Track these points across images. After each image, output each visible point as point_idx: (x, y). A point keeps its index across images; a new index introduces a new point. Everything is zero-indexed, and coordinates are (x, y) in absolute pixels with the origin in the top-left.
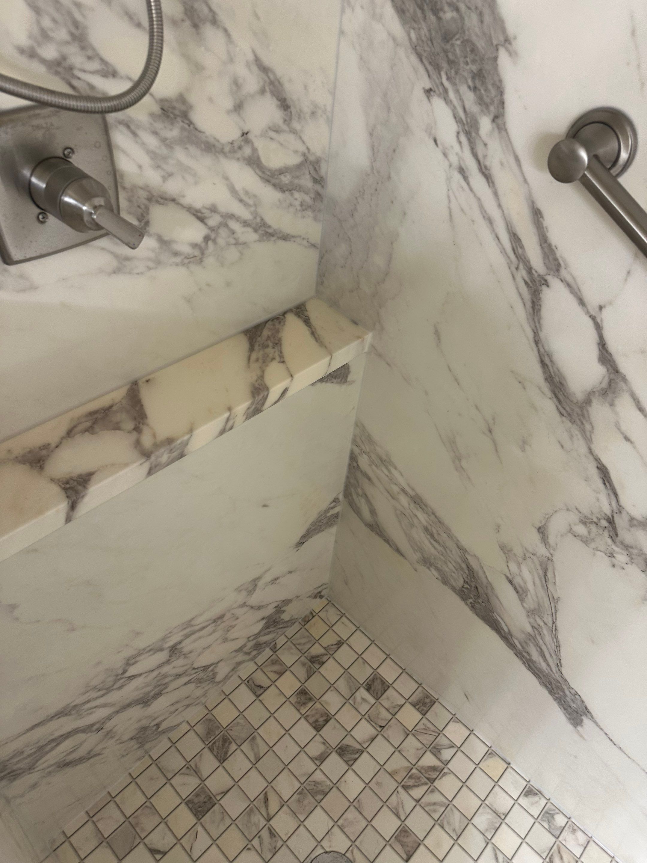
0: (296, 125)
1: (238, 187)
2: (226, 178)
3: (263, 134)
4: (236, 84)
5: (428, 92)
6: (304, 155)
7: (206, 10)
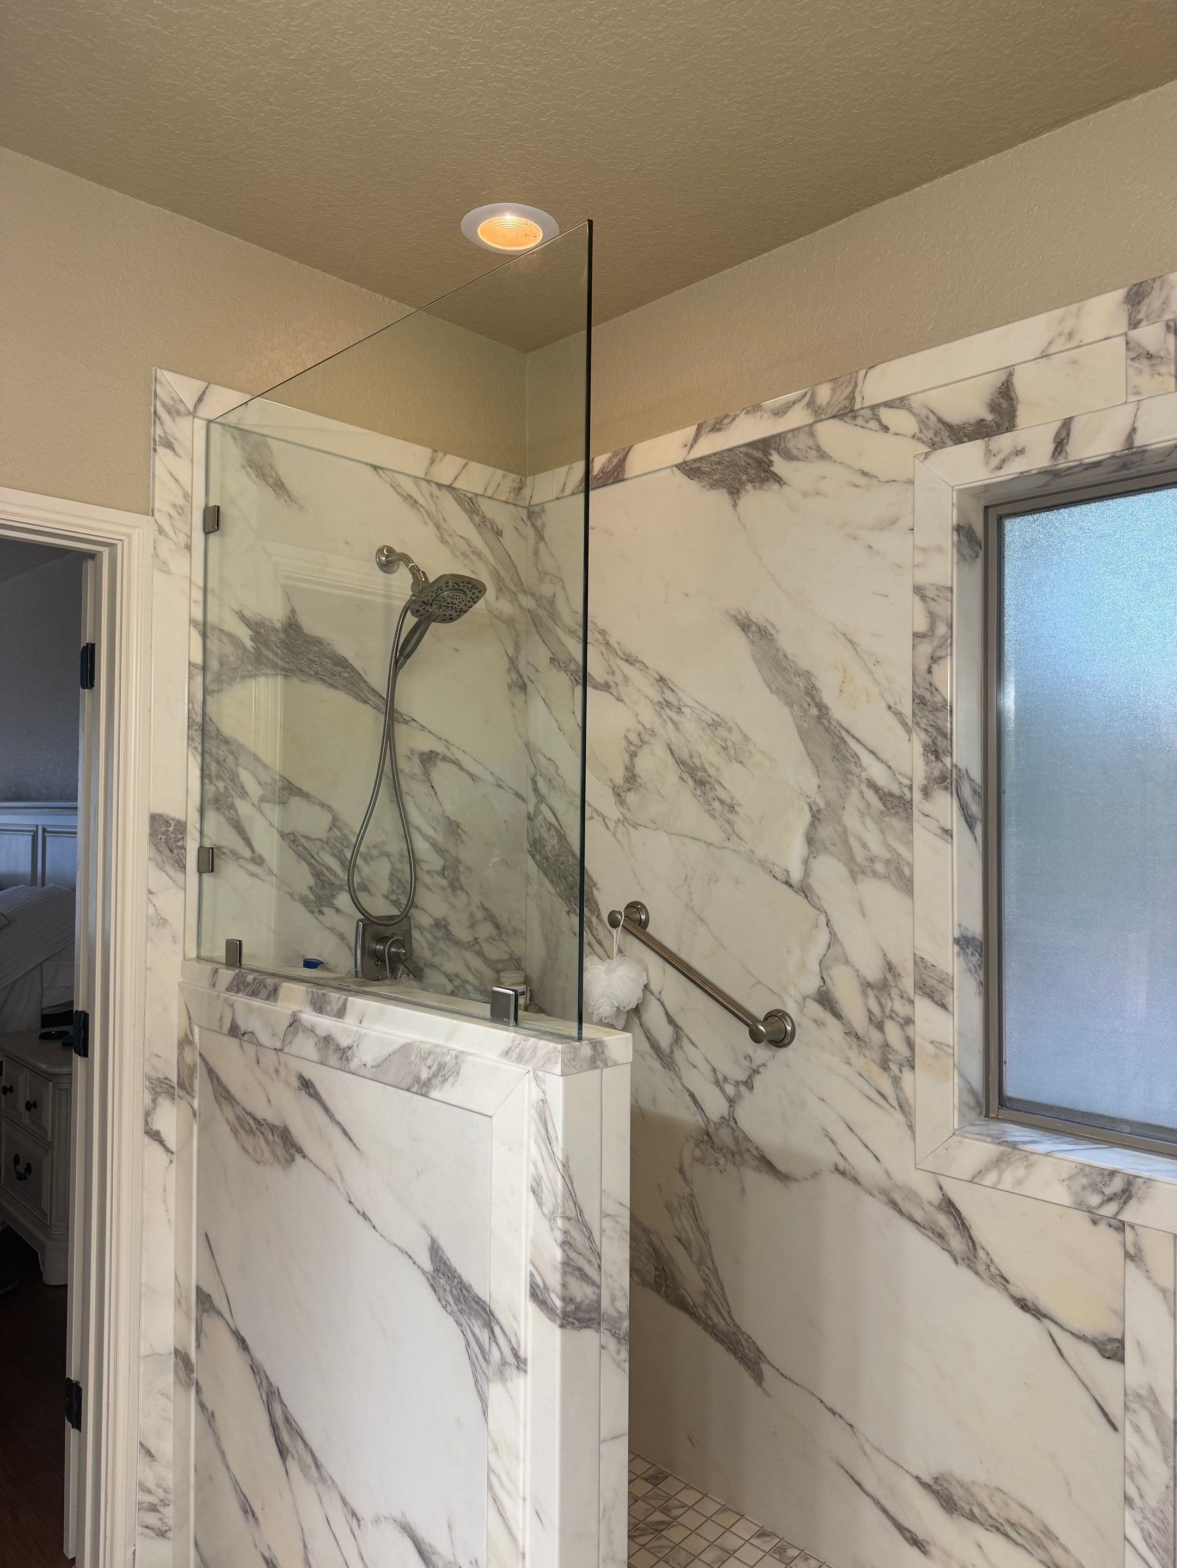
0: (504, 937)
1: (471, 966)
2: (465, 961)
3: (486, 940)
4: (472, 915)
5: (568, 912)
6: (510, 954)
7: (458, 884)
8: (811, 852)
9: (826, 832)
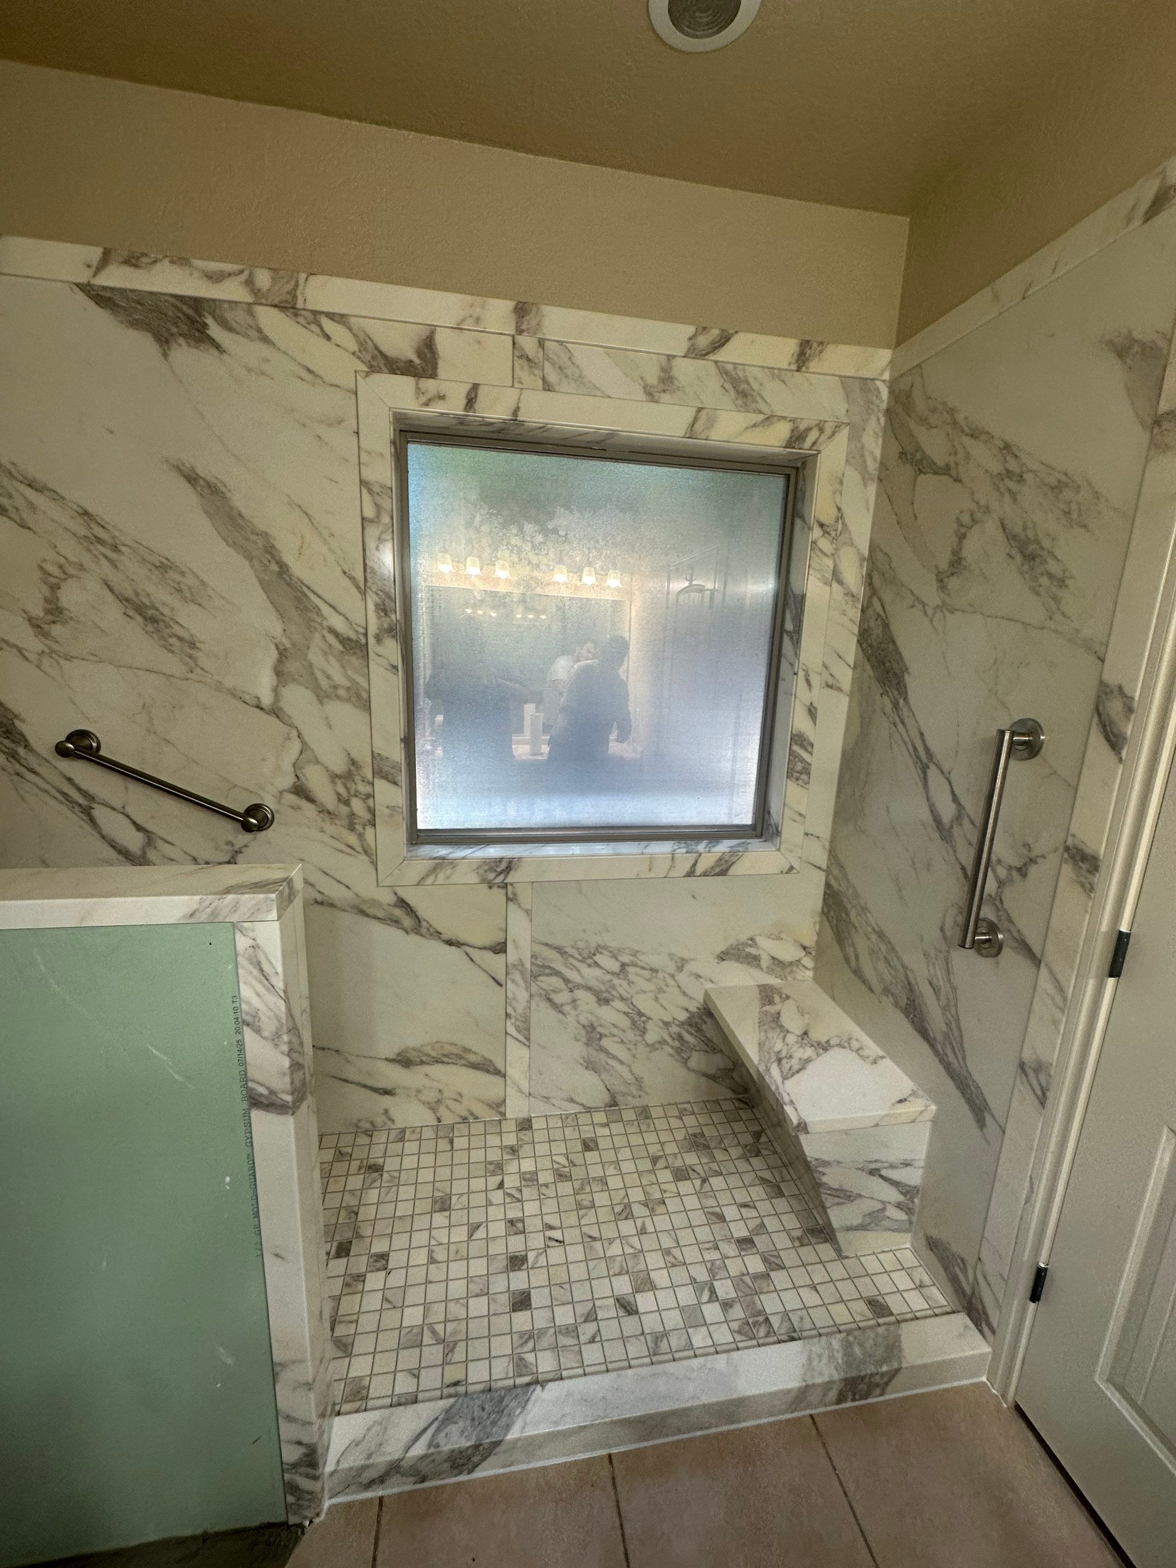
8: (279, 682)
9: (293, 666)
